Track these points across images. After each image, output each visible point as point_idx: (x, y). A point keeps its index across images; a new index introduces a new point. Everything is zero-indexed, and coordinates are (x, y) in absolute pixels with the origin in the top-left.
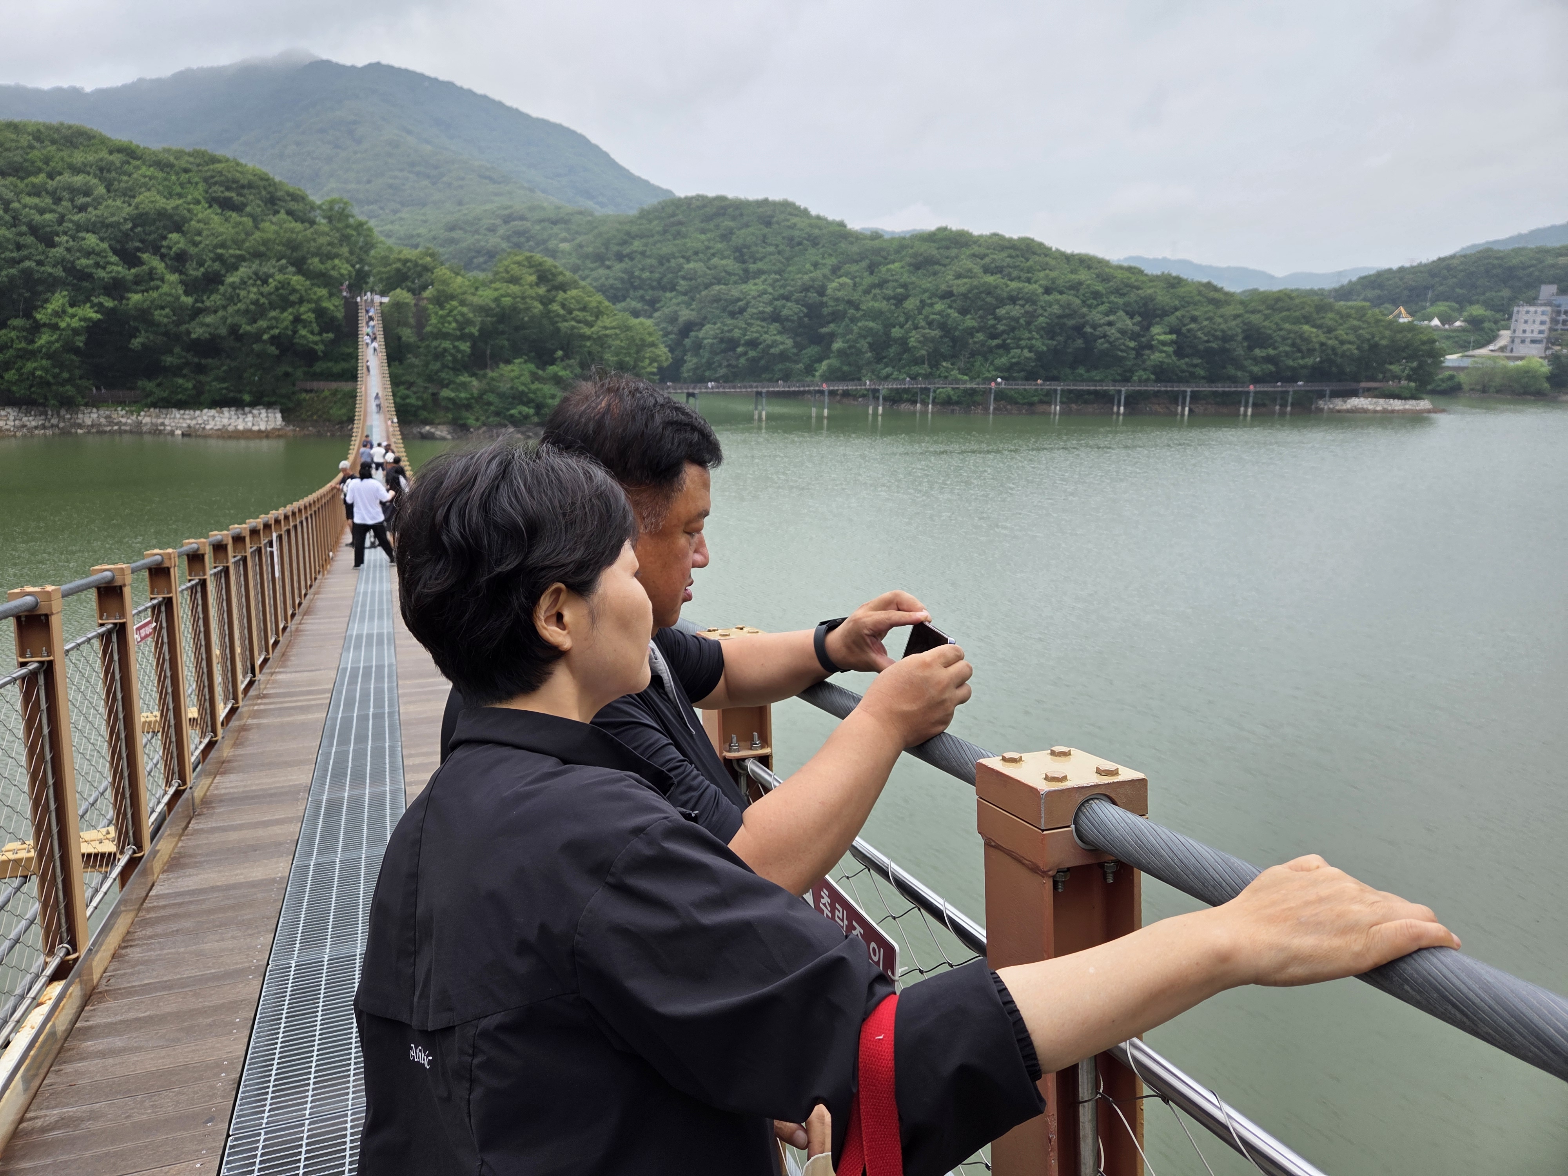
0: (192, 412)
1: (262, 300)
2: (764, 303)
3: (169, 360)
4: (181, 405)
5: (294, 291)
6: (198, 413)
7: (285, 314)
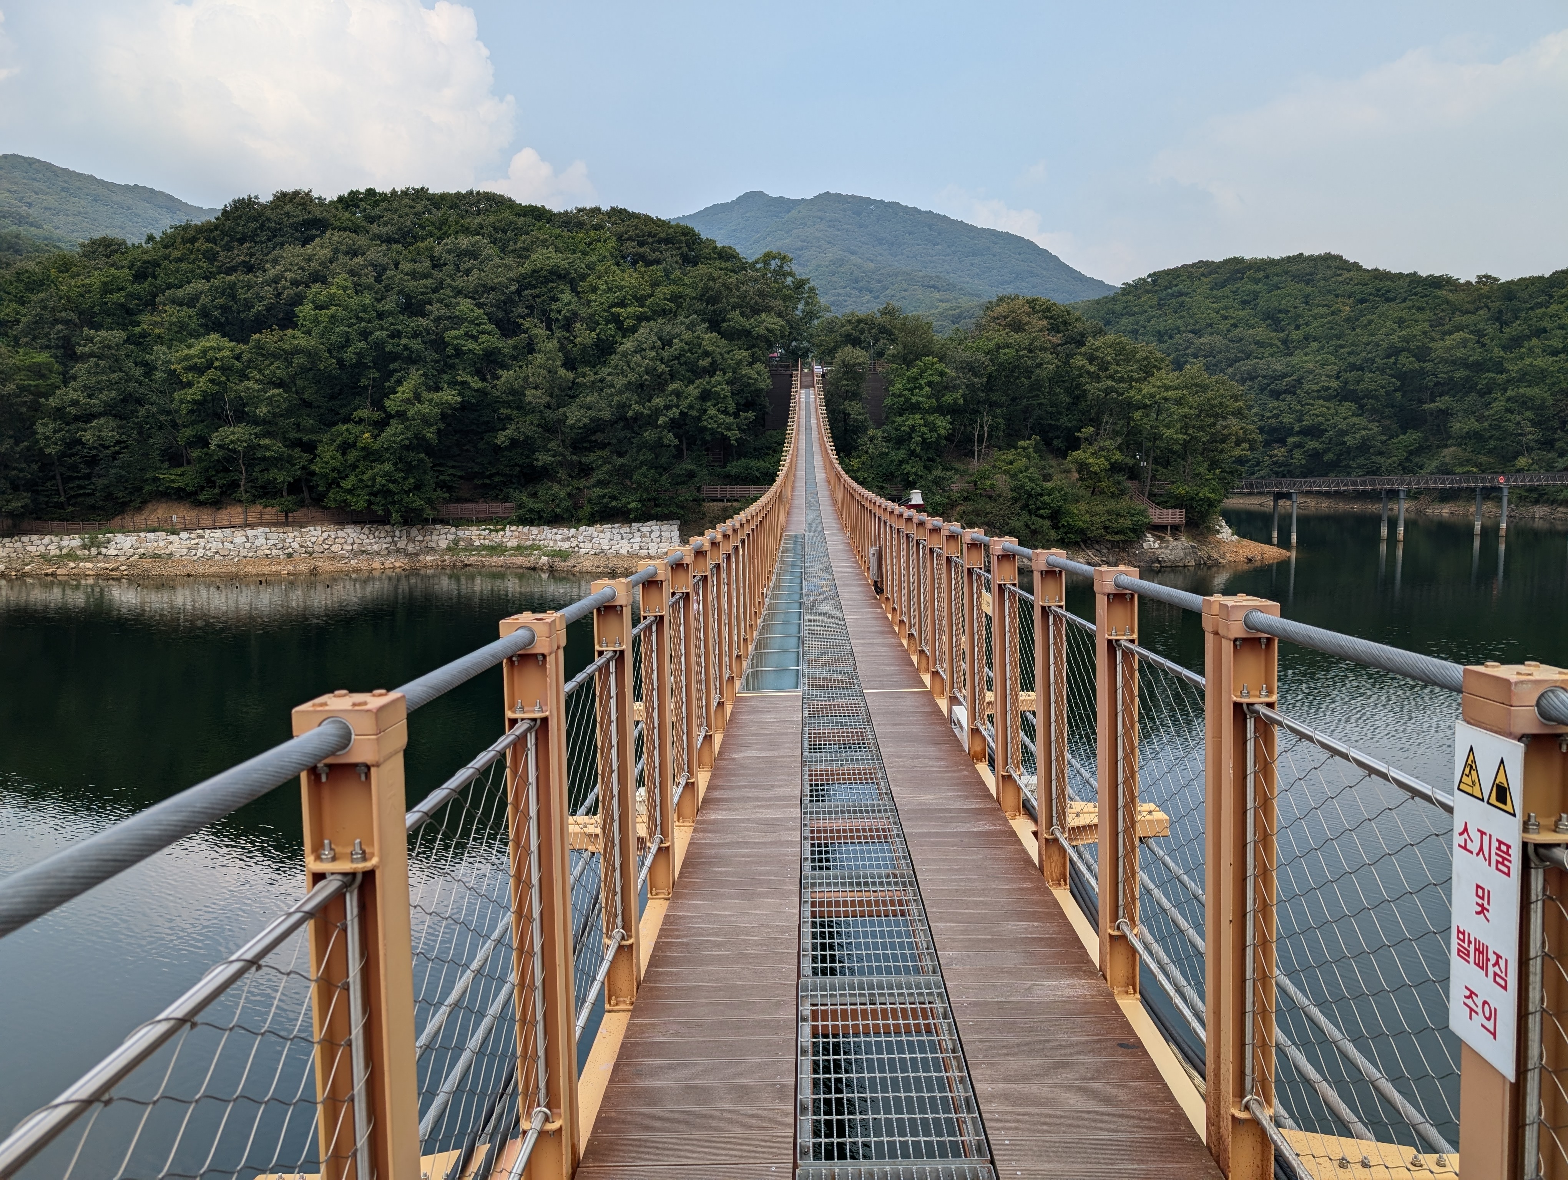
0: (566, 531)
1: (661, 368)
2: (1327, 376)
3: (543, 459)
4: (554, 520)
5: (706, 354)
6: (573, 531)
7: (691, 388)
